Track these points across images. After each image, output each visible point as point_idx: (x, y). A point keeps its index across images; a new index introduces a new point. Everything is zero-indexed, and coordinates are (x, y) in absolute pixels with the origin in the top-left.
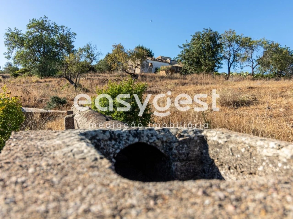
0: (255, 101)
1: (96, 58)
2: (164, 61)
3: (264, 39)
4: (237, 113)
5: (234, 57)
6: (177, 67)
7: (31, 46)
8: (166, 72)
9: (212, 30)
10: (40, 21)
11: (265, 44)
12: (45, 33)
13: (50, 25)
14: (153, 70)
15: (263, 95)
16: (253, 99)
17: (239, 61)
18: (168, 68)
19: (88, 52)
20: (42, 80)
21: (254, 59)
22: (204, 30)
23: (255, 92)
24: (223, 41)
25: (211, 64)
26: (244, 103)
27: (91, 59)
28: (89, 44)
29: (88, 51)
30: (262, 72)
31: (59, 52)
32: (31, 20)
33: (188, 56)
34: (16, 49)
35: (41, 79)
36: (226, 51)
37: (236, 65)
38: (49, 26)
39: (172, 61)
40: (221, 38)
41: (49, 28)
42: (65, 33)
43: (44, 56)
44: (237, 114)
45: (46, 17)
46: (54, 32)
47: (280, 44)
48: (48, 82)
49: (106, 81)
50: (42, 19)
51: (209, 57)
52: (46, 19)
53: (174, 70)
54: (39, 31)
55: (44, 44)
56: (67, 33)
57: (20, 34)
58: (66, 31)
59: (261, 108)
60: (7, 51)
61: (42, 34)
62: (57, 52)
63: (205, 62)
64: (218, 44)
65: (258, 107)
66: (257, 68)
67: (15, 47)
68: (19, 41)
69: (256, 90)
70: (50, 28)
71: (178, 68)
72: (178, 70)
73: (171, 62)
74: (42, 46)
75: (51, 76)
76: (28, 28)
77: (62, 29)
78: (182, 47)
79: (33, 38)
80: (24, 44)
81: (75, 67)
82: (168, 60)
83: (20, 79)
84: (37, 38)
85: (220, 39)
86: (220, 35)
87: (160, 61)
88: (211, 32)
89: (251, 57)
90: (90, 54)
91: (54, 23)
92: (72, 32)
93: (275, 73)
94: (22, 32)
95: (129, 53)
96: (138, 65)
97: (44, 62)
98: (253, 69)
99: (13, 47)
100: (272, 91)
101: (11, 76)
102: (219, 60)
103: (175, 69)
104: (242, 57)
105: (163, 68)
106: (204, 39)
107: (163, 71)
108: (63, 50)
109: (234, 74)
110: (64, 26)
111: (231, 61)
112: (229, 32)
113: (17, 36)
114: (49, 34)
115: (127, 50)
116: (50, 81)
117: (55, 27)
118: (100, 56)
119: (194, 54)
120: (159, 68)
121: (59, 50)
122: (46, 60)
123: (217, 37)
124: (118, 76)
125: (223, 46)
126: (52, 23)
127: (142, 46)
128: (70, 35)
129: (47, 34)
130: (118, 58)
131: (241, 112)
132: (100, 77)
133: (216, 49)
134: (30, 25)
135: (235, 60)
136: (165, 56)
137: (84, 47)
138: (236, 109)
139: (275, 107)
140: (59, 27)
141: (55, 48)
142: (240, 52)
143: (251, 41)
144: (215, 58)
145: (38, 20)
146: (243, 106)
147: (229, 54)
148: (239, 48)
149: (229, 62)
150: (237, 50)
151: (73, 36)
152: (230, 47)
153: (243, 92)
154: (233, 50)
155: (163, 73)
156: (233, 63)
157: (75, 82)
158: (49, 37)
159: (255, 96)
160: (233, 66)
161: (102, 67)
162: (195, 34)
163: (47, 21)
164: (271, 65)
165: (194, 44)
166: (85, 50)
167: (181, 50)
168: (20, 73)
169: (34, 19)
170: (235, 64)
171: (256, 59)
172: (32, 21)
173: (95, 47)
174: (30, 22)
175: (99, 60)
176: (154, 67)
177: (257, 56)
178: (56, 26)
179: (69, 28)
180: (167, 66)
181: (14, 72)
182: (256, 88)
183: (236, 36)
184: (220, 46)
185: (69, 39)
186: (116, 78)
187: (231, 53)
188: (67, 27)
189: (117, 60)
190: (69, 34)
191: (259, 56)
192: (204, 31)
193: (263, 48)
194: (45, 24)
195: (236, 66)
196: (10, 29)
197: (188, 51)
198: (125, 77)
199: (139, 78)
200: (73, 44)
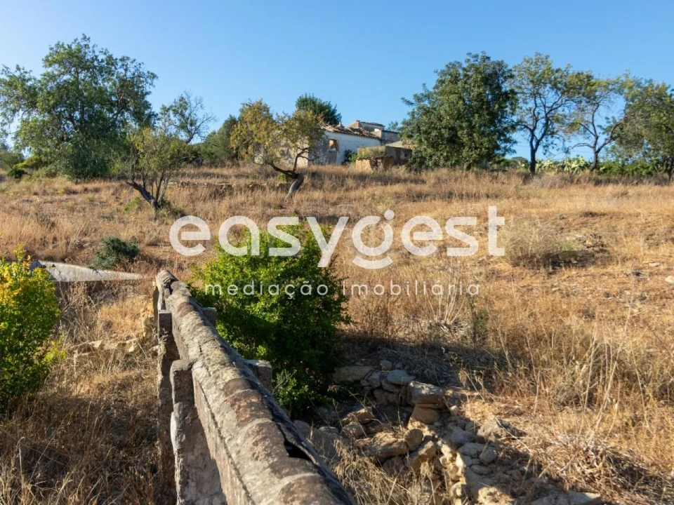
0: (601, 254)
1: (201, 128)
2: (365, 132)
3: (627, 76)
4: (553, 286)
5: (546, 125)
6: (398, 150)
7: (54, 108)
8: (371, 164)
9: (488, 58)
10: (74, 47)
11: (631, 88)
12: (85, 77)
13: (96, 57)
14: (340, 156)
15: (623, 237)
16: (596, 249)
17: (560, 133)
18: (376, 152)
19: (183, 116)
20: (79, 187)
21: (600, 127)
22: (468, 57)
23: (600, 225)
24: (518, 84)
25: (486, 145)
26: (572, 259)
27: (189, 132)
28: (184, 96)
29: (182, 111)
30: (620, 159)
31: (116, 119)
32: (53, 46)
33: (426, 123)
34: (18, 115)
35: (77, 183)
36: (524, 109)
37: (552, 143)
38: (93, 58)
39: (386, 134)
40: (512, 76)
41: (93, 62)
42: (129, 74)
43: (82, 130)
44: (554, 289)
45: (87, 37)
46: (106, 72)
47: (670, 86)
48: (92, 191)
49: (225, 189)
50: (77, 42)
51: (480, 127)
52: (86, 43)
53: (391, 157)
54: (70, 72)
55: (82, 103)
56: (134, 74)
57: (29, 79)
58: (133, 70)
59: (616, 274)
61: (77, 78)
62: (111, 118)
63: (472, 140)
64: (506, 93)
65: (610, 269)
66: (607, 149)
67: (18, 111)
68: (26, 96)
69: (604, 221)
70: (96, 63)
71: (402, 152)
72: (402, 157)
73: (383, 136)
74: (77, 105)
75: (98, 176)
76: (47, 64)
77: (123, 65)
78: (413, 101)
79: (59, 87)
80: (38, 104)
81: (155, 161)
82: (376, 130)
83: (28, 183)
84: (66, 88)
85: (510, 80)
86: (511, 70)
87: (355, 135)
88: (487, 62)
89: (591, 121)
90: (188, 119)
91: (104, 51)
92: (146, 72)
93: (655, 162)
94: (32, 75)
95: (283, 120)
96: (304, 150)
97: (81, 144)
98: (597, 152)
99: (14, 111)
100: (646, 223)
101: (8, 175)
102: (508, 132)
103: (394, 154)
104: (567, 121)
105: (363, 153)
106: (469, 82)
107: (364, 161)
108: (126, 114)
109: (546, 164)
110: (128, 58)
111: (538, 134)
112: (534, 61)
113: (23, 85)
114: (94, 77)
115: (277, 114)
116: (97, 190)
117: (107, 60)
118: (210, 125)
119: (444, 119)
120: (353, 151)
121: (117, 114)
122: (86, 139)
123: (502, 75)
124: (254, 177)
125: (519, 95)
126: (101, 52)
127: (311, 95)
128: (142, 79)
129: (90, 77)
130: (256, 135)
131: (565, 283)
132: (213, 179)
133: (499, 105)
134: (50, 58)
135: (548, 132)
136: (369, 122)
137: (174, 104)
138: (551, 274)
139: (655, 271)
140: (116, 59)
141: (107, 110)
142: (563, 110)
143: (593, 81)
144: (495, 126)
145: (68, 45)
146: (570, 267)
147: (534, 115)
148: (560, 101)
149: (533, 136)
150: (554, 106)
151: (149, 80)
152: (535, 98)
153: (570, 225)
154: (545, 106)
155: (363, 166)
156: (544, 140)
157: (155, 196)
158: (94, 85)
159: (600, 237)
160: (544, 147)
161: (215, 149)
162: (445, 68)
163: (89, 48)
164: (646, 141)
165: (442, 93)
166: (174, 110)
167: (410, 109)
168: (28, 169)
169: (61, 44)
170: (550, 143)
171: (605, 125)
172: (55, 49)
173: (199, 102)
174: (51, 52)
175: (207, 135)
176: (342, 148)
177: (607, 118)
178: (110, 57)
179: (138, 61)
180: (375, 148)
181: (14, 166)
182: (604, 215)
183: (552, 71)
184: (509, 97)
185: (138, 87)
186: (250, 181)
187: (539, 113)
188: (134, 60)
189: (253, 139)
190: (139, 76)
191: (613, 118)
192: (469, 60)
193: (624, 100)
194: (85, 53)
195: (550, 147)
196: (5, 69)
197: (427, 112)
198: (271, 180)
199: (306, 180)
200: (148, 98)
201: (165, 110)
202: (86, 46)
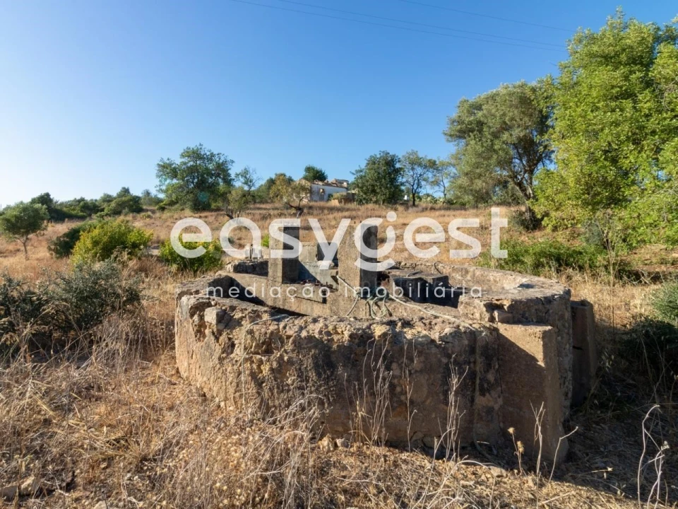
1: (255, 183)
2: (339, 185)
6: (351, 194)
7: (185, 178)
8: (339, 202)
9: (389, 153)
10: (195, 149)
12: (200, 162)
13: (206, 153)
14: (326, 197)
18: (342, 195)
19: (246, 177)
20: (197, 215)
22: (380, 153)
24: (404, 165)
27: (249, 186)
28: (247, 168)
29: (245, 175)
31: (214, 182)
32: (185, 148)
33: (361, 183)
34: (167, 181)
36: (408, 175)
38: (204, 154)
39: (349, 186)
40: (400, 161)
41: (204, 156)
42: (221, 161)
43: (198, 187)
45: (201, 144)
46: (210, 160)
49: (267, 215)
50: (197, 146)
53: (349, 198)
54: (193, 161)
56: (223, 161)
57: (174, 164)
58: (223, 159)
60: (158, 183)
61: (196, 164)
62: (212, 182)
63: (381, 191)
64: (398, 169)
67: (167, 179)
68: (172, 172)
71: (353, 196)
73: (347, 186)
76: (182, 157)
77: (218, 157)
79: (188, 167)
80: (177, 176)
82: (344, 183)
84: (191, 168)
85: (399, 163)
86: (399, 158)
87: (334, 186)
88: (388, 155)
90: (248, 179)
91: (209, 150)
92: (229, 160)
94: (175, 162)
99: (165, 179)
103: (350, 196)
104: (430, 180)
105: (336, 196)
106: (380, 164)
107: (336, 200)
108: (219, 179)
110: (221, 154)
111: (415, 186)
112: (411, 153)
113: (170, 167)
114: (204, 162)
117: (211, 155)
118: (260, 181)
119: (369, 181)
120: (331, 195)
121: (215, 180)
123: (395, 161)
124: (282, 210)
125: (404, 169)
127: (312, 165)
128: (227, 163)
129: (202, 163)
132: (262, 210)
133: (395, 174)
134: (184, 154)
136: (341, 179)
137: (241, 172)
140: (215, 154)
141: (210, 178)
142: (426, 176)
144: (393, 184)
145: (192, 148)
147: (413, 178)
148: (423, 172)
149: (413, 187)
150: (421, 174)
151: (230, 164)
154: (417, 174)
155: (335, 203)
158: (204, 166)
161: (262, 193)
162: (369, 158)
165: (368, 169)
166: (241, 175)
167: (354, 176)
168: (166, 206)
169: (189, 147)
172: (186, 150)
173: (254, 171)
174: (184, 151)
175: (258, 186)
176: (327, 193)
178: (212, 153)
179: (226, 155)
180: (342, 193)
184: (399, 171)
185: (225, 167)
186: (279, 211)
187: (415, 177)
194: (201, 152)
196: (162, 160)
197: (361, 178)
198: (289, 211)
199: (305, 211)
200: (229, 171)
201: (237, 175)
202: (201, 148)
